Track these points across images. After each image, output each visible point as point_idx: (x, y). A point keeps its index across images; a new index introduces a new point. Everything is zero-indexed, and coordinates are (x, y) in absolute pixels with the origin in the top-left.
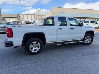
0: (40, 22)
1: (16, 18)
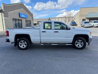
0: (69, 25)
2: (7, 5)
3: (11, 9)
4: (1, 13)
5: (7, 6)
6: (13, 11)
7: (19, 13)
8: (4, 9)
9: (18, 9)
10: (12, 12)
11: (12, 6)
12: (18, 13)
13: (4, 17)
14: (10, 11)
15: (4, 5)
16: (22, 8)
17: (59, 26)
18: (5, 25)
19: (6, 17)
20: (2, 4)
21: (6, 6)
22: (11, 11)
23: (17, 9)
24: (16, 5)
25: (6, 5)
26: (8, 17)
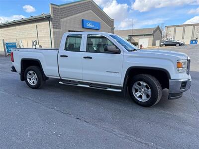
1: (151, 35)
2: (59, 6)
3: (65, 12)
4: (48, 22)
5: (59, 9)
6: (69, 16)
7: (83, 20)
8: (54, 15)
9: (81, 12)
10: (69, 18)
11: (70, 7)
12: (81, 20)
13: (53, 28)
14: (64, 18)
15: (53, 8)
16: (89, 10)
17: (178, 45)
18: (54, 42)
19: (57, 28)
20: (50, 6)
21: (57, 9)
22: (67, 17)
23: (79, 13)
24: (77, 5)
25: (57, 7)
26: (60, 28)
